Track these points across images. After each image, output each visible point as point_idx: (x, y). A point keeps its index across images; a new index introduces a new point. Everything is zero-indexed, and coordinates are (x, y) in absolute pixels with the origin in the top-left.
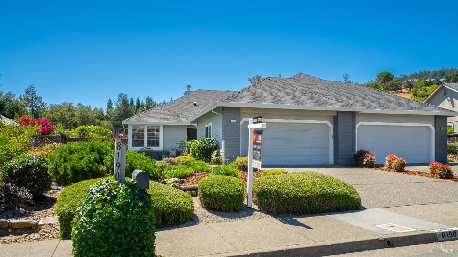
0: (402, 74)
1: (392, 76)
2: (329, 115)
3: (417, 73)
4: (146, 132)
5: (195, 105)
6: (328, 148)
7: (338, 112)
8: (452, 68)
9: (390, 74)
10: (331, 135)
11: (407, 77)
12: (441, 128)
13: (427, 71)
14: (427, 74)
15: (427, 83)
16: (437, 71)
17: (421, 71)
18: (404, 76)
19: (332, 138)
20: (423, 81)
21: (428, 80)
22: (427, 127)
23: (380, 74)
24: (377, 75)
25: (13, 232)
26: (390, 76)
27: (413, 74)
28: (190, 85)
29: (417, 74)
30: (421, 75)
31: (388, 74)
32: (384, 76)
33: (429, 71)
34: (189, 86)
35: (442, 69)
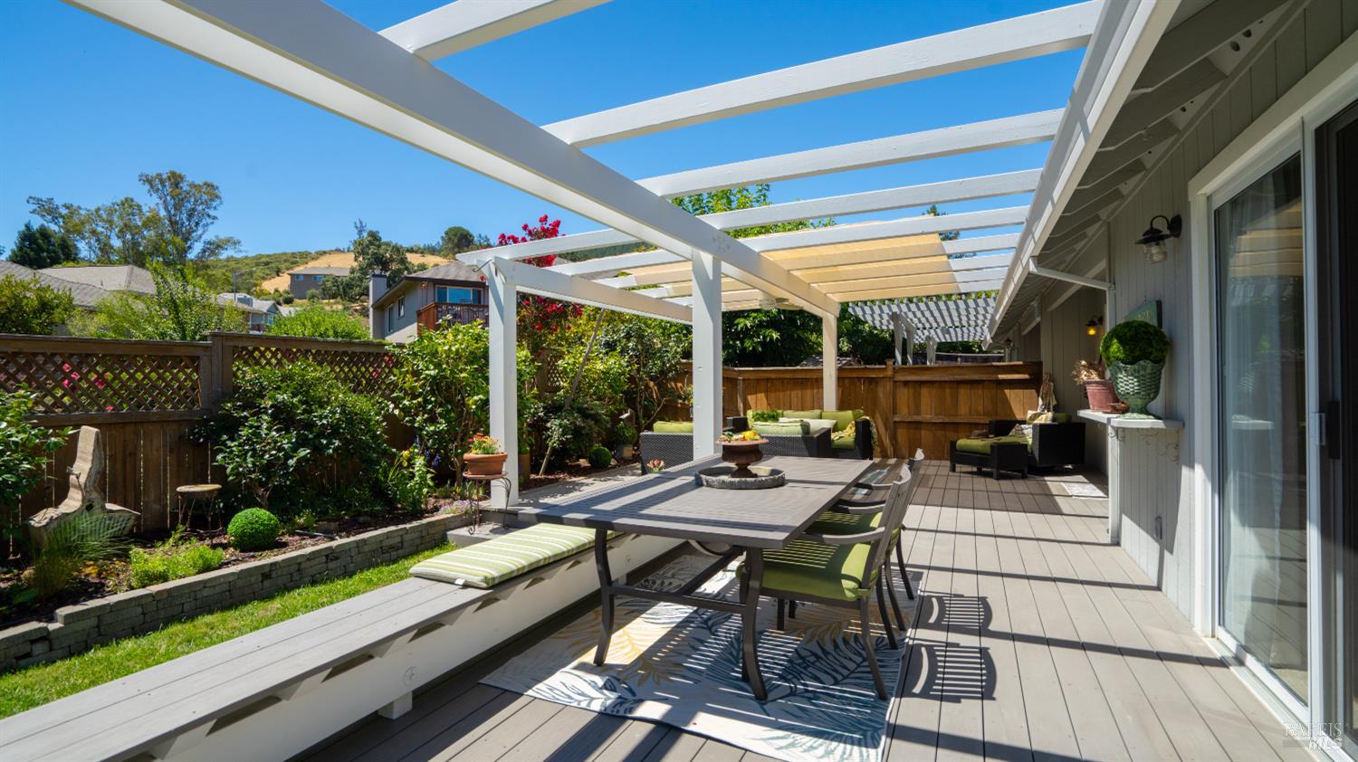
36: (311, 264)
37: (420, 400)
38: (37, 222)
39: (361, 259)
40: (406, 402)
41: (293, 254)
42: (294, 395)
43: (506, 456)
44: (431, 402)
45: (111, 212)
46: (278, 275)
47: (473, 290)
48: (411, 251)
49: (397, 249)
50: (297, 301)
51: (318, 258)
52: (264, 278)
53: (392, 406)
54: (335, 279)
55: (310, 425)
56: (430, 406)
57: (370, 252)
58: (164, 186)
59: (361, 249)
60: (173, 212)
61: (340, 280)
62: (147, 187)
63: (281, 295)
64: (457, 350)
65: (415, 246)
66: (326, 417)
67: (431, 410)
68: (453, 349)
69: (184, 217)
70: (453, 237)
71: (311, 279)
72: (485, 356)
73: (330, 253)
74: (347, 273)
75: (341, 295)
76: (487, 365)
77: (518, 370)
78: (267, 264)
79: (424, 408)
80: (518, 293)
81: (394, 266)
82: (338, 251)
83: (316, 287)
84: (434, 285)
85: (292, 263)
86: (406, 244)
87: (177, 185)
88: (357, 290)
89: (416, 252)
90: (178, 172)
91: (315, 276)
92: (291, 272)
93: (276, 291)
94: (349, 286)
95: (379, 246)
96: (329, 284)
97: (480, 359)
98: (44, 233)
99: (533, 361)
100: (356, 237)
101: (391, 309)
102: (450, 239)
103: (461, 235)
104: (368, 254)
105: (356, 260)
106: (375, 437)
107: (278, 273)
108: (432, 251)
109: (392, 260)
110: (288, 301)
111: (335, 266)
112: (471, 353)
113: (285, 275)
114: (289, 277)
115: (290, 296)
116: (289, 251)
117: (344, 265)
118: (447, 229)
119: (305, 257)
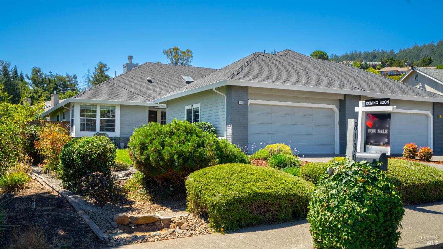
0: (332, 54)
1: (326, 56)
2: (335, 99)
3: (349, 54)
4: (98, 114)
5: (150, 81)
6: (333, 135)
7: (345, 95)
8: (383, 50)
9: (325, 54)
10: (337, 121)
11: (338, 58)
12: (439, 116)
13: (358, 52)
14: (358, 56)
15: (363, 66)
16: (369, 53)
17: (353, 52)
18: (335, 57)
19: (338, 125)
20: (358, 64)
21: (363, 63)
22: (426, 114)
23: (313, 52)
24: (311, 54)
25: (136, 229)
26: (324, 56)
27: (344, 54)
28: (132, 56)
29: (348, 56)
30: (352, 56)
31: (322, 54)
32: (318, 56)
33: (360, 53)
34: (131, 58)
35: (374, 50)
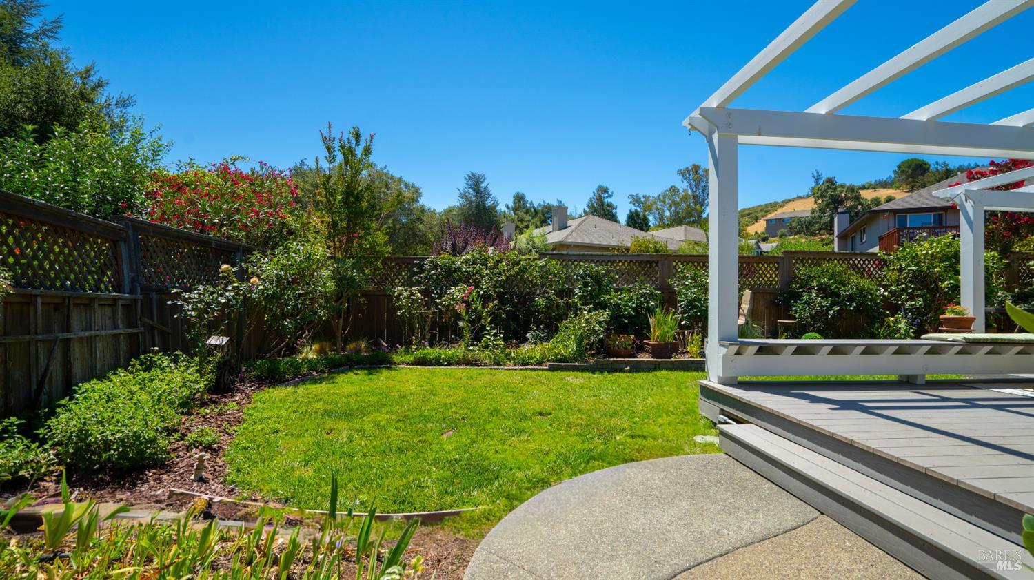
36: (780, 211)
37: (903, 286)
38: (633, 208)
39: (820, 201)
40: (893, 288)
41: (766, 205)
42: (830, 280)
43: (975, 319)
44: (911, 288)
45: (664, 196)
46: (757, 222)
47: (934, 215)
48: (863, 188)
49: (852, 189)
50: (771, 239)
51: (784, 205)
52: (747, 225)
53: (883, 290)
54: (799, 220)
55: (837, 295)
56: (910, 291)
57: (828, 195)
58: (690, 175)
59: (818, 193)
60: (694, 189)
61: (803, 219)
62: (681, 177)
63: (759, 236)
64: (933, 253)
65: (867, 183)
66: (848, 291)
67: (911, 293)
68: (930, 252)
69: (700, 191)
70: (907, 169)
71: (780, 222)
72: (957, 256)
73: (793, 200)
74: (809, 214)
75: (803, 231)
76: (958, 262)
77: (985, 265)
78: (749, 214)
79: (906, 292)
80: (985, 211)
81: (849, 203)
82: (799, 198)
83: (785, 227)
84: (895, 214)
85: (766, 212)
86: (857, 183)
87: (696, 172)
88: (817, 226)
89: (868, 189)
90: (697, 164)
91: (783, 220)
92: (765, 218)
93: (756, 233)
94: (810, 223)
95: (835, 189)
96: (794, 224)
97: (953, 260)
98: (637, 214)
99: (1000, 259)
100: (814, 184)
101: (853, 238)
102: (903, 171)
103: (916, 165)
104: (826, 197)
105: (816, 203)
106: (876, 304)
107: (757, 220)
108: (884, 185)
109: (847, 198)
110: (765, 240)
111: (799, 209)
112: (944, 255)
113: (762, 221)
114: (765, 222)
115: (766, 235)
116: (763, 203)
117: (806, 208)
118: (899, 163)
119: (775, 206)
